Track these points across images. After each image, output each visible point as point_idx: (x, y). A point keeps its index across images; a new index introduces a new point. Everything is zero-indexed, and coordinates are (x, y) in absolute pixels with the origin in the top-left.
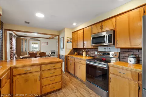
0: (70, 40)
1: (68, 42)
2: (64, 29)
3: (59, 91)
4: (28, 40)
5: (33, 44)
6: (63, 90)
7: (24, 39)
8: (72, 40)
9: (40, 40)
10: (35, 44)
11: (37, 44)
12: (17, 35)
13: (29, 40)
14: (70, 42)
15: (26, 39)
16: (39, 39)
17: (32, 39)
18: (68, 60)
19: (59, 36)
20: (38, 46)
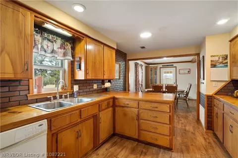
0: (220, 60)
1: (213, 66)
2: (204, 38)
3: (166, 151)
4: (158, 69)
5: (165, 73)
6: (173, 153)
7: (154, 67)
8: (228, 60)
9: (176, 67)
10: (168, 73)
11: (171, 72)
12: (145, 63)
13: (160, 68)
14: (221, 65)
15: (157, 67)
16: (175, 65)
17: (164, 67)
18: (214, 105)
19: (198, 55)
20: (173, 76)
